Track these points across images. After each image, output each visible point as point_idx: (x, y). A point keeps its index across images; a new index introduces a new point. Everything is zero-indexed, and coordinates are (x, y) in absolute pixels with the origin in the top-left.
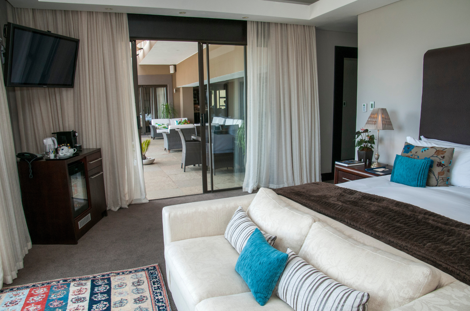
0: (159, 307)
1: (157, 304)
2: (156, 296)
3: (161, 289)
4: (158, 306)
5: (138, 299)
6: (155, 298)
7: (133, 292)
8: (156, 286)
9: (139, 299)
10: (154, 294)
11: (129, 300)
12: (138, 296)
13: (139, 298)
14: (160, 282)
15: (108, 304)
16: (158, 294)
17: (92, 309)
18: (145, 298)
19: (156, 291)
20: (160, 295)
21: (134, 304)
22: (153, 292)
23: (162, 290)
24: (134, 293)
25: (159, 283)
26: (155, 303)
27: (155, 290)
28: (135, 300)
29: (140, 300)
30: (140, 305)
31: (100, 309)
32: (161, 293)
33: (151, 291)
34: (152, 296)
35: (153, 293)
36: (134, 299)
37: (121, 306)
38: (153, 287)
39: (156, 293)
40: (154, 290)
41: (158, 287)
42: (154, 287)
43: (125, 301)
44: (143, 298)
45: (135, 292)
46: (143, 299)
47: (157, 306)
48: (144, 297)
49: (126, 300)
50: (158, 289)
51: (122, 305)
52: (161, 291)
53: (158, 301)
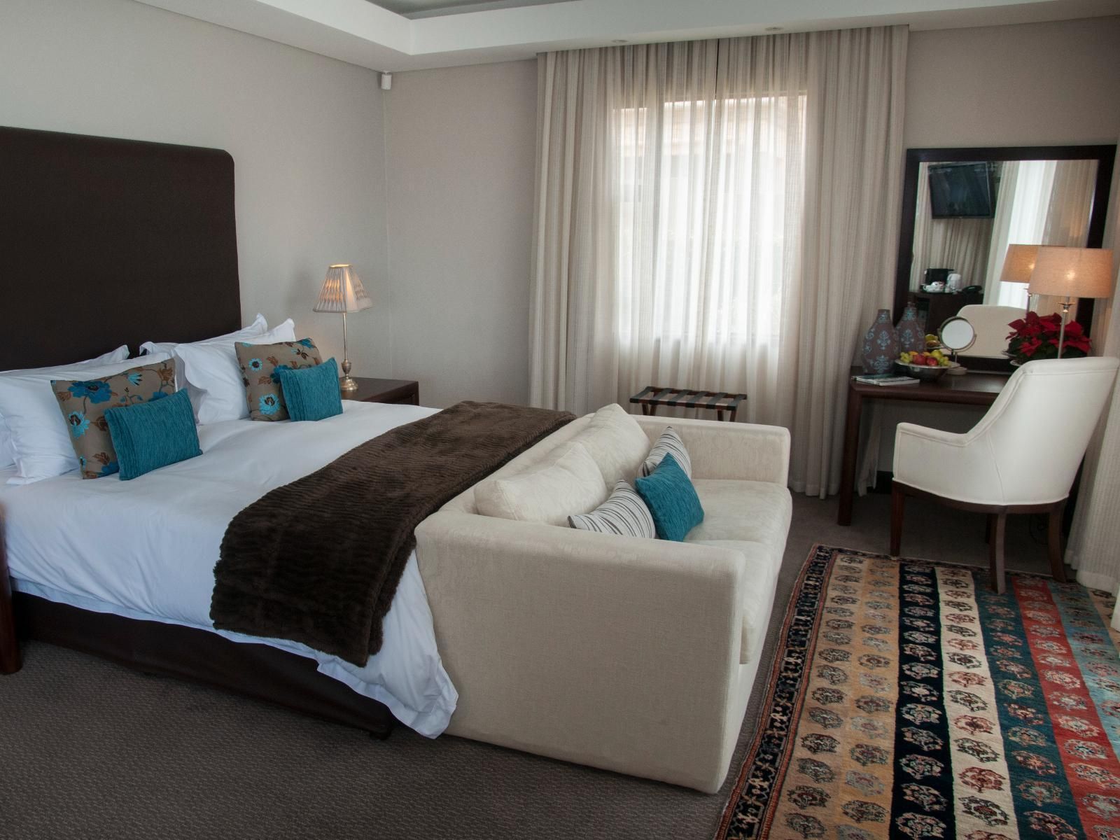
0: (773, 762)
1: (772, 770)
2: (765, 789)
3: (740, 804)
4: (774, 764)
5: (814, 802)
6: (770, 786)
7: (822, 829)
8: (749, 819)
9: (812, 800)
10: (766, 797)
11: (840, 810)
12: (810, 811)
13: (811, 804)
14: (733, 823)
15: (899, 823)
16: (759, 792)
17: (943, 829)
18: (795, 796)
19: (758, 804)
20: (754, 787)
21: (828, 792)
22: (765, 803)
23: (742, 798)
24: (819, 823)
25: (736, 824)
26: (776, 773)
27: (757, 808)
28: (822, 802)
29: (811, 798)
30: (816, 785)
31: (923, 819)
32: (749, 793)
33: (769, 812)
34: (774, 794)
35: (767, 800)
36: (824, 806)
37: (862, 804)
38: (760, 817)
39: (759, 796)
40: (762, 807)
41: (745, 813)
42: (756, 815)
43: (849, 811)
44: (799, 799)
45: (816, 825)
46: (800, 796)
47: (777, 764)
48: (795, 801)
49: (846, 813)
50: (750, 806)
51: (862, 806)
52: (746, 797)
53: (766, 775)
